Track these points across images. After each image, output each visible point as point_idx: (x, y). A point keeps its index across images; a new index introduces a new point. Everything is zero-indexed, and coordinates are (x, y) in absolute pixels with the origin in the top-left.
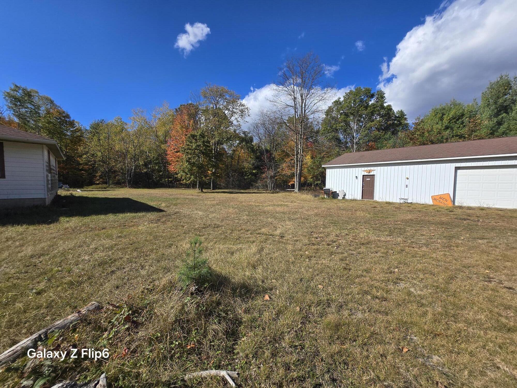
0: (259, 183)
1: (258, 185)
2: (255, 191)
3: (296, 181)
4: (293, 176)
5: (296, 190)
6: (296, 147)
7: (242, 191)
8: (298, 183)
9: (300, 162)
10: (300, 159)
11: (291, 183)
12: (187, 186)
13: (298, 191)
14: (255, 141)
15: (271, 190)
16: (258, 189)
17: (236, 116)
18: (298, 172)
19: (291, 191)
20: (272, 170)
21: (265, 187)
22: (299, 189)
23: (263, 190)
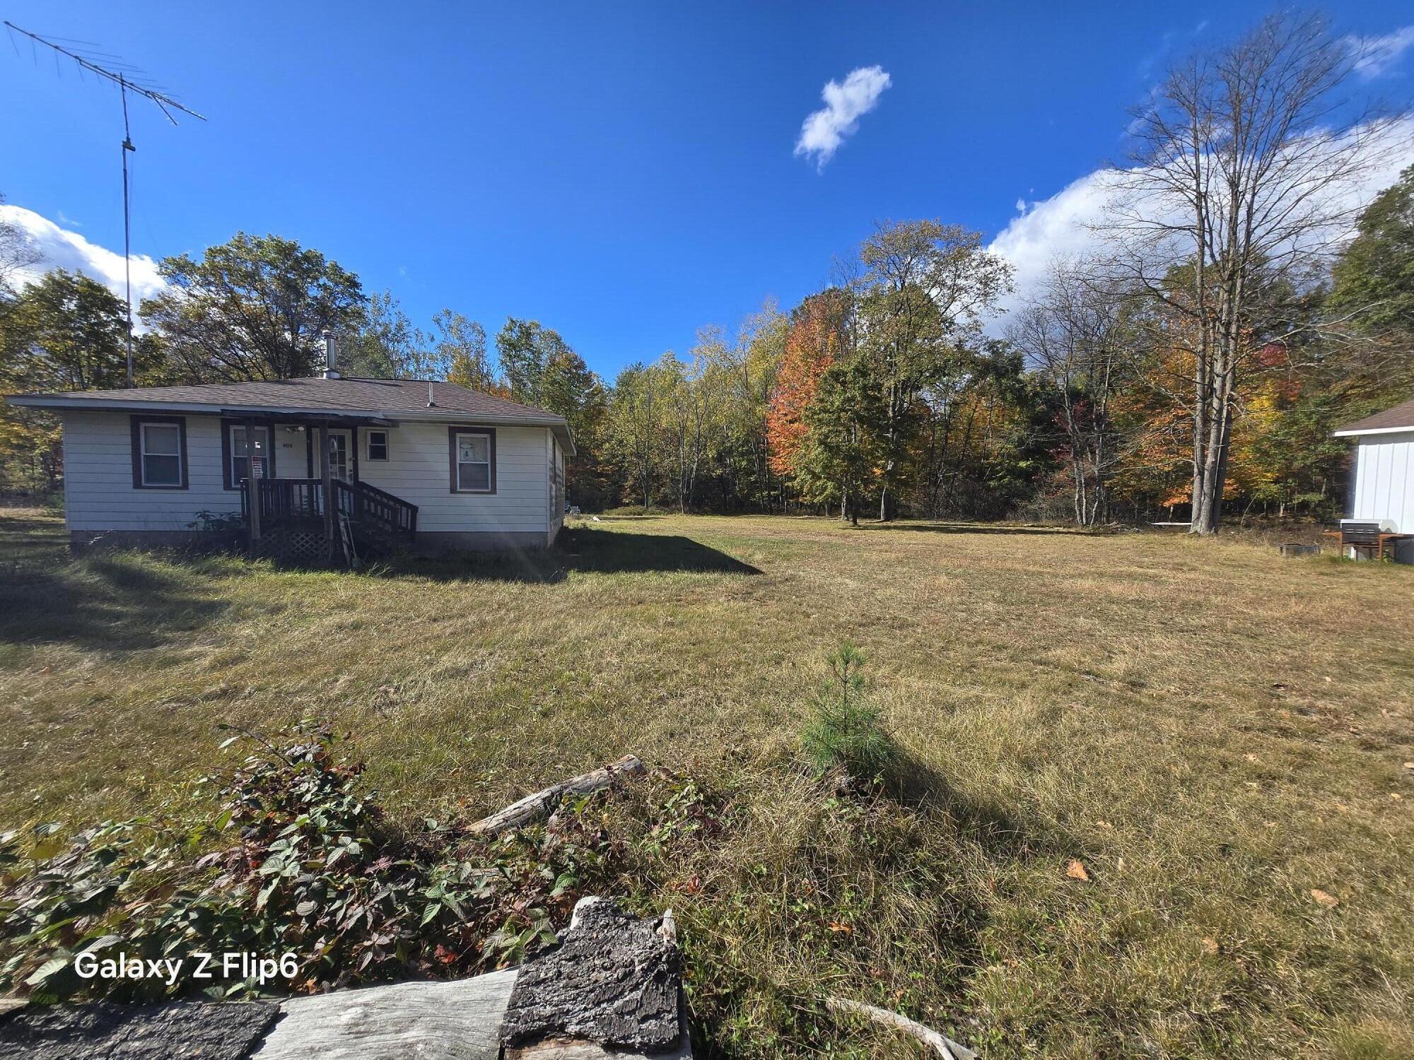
0: (1041, 501)
1: (1035, 506)
2: (1026, 526)
3: (1198, 493)
4: (1184, 473)
5: (1199, 524)
6: (1203, 371)
7: (979, 525)
8: (1206, 501)
9: (1219, 423)
10: (1220, 411)
11: (1176, 501)
12: (816, 511)
13: (1210, 527)
14: (1030, 368)
15: (1088, 523)
16: (1036, 517)
17: (966, 299)
18: (1210, 460)
19: (1173, 530)
20: (1094, 458)
21: (1065, 515)
22: (1214, 523)
23: (1055, 523)
